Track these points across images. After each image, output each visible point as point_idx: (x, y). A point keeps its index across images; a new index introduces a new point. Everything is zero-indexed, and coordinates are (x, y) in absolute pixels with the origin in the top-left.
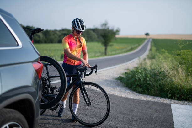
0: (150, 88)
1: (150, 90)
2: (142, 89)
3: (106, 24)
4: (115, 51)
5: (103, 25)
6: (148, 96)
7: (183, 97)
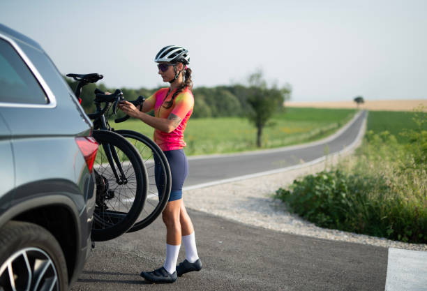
0: (347, 215)
1: (347, 220)
2: (328, 217)
3: (258, 76)
4: (283, 137)
5: (252, 78)
6: (342, 233)
7: (421, 235)
